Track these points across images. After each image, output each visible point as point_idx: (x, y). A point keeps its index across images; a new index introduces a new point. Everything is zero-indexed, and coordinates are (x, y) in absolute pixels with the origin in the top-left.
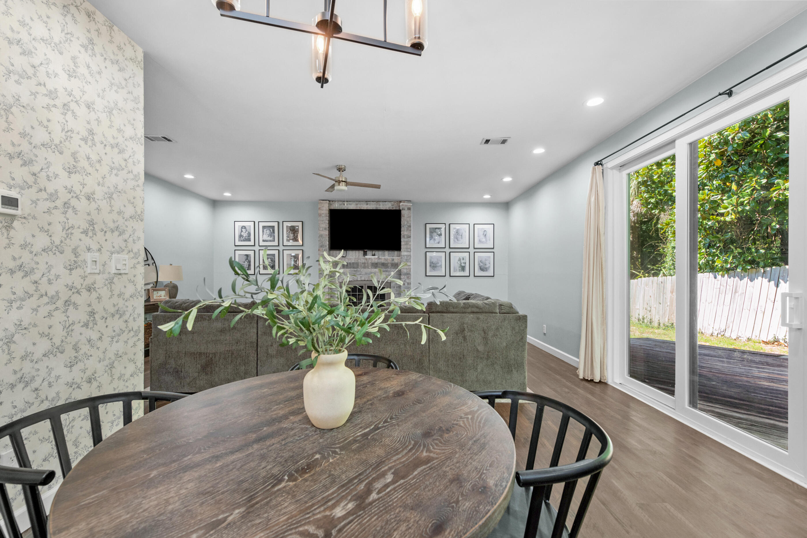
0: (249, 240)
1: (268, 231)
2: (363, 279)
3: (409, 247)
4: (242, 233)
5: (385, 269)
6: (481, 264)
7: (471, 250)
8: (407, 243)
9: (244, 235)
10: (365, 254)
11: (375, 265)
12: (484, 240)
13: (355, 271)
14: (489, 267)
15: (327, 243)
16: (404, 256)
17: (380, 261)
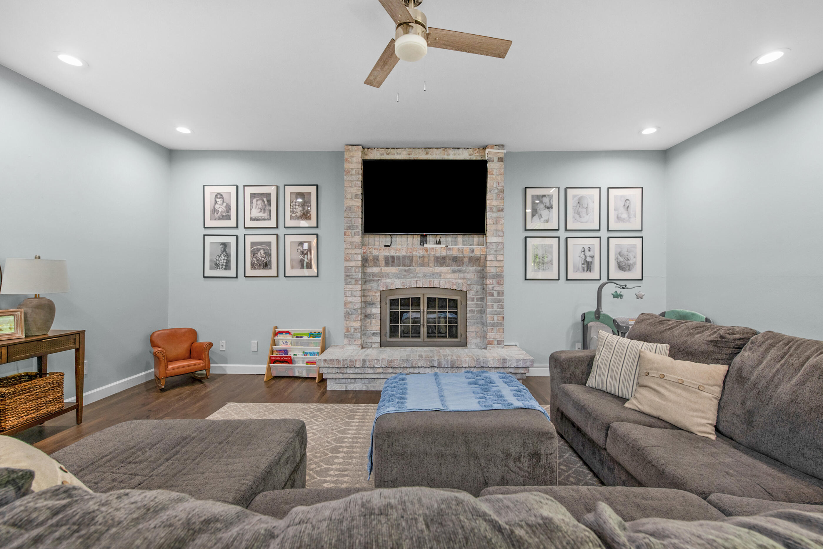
0: (228, 218)
1: (260, 202)
2: (420, 285)
3: (500, 227)
4: (217, 206)
5: (457, 268)
6: (621, 259)
7: (604, 234)
8: (496, 222)
9: (220, 210)
10: (423, 242)
11: (441, 261)
12: (625, 216)
13: (405, 271)
14: (635, 263)
15: (358, 220)
16: (491, 243)
17: (449, 253)
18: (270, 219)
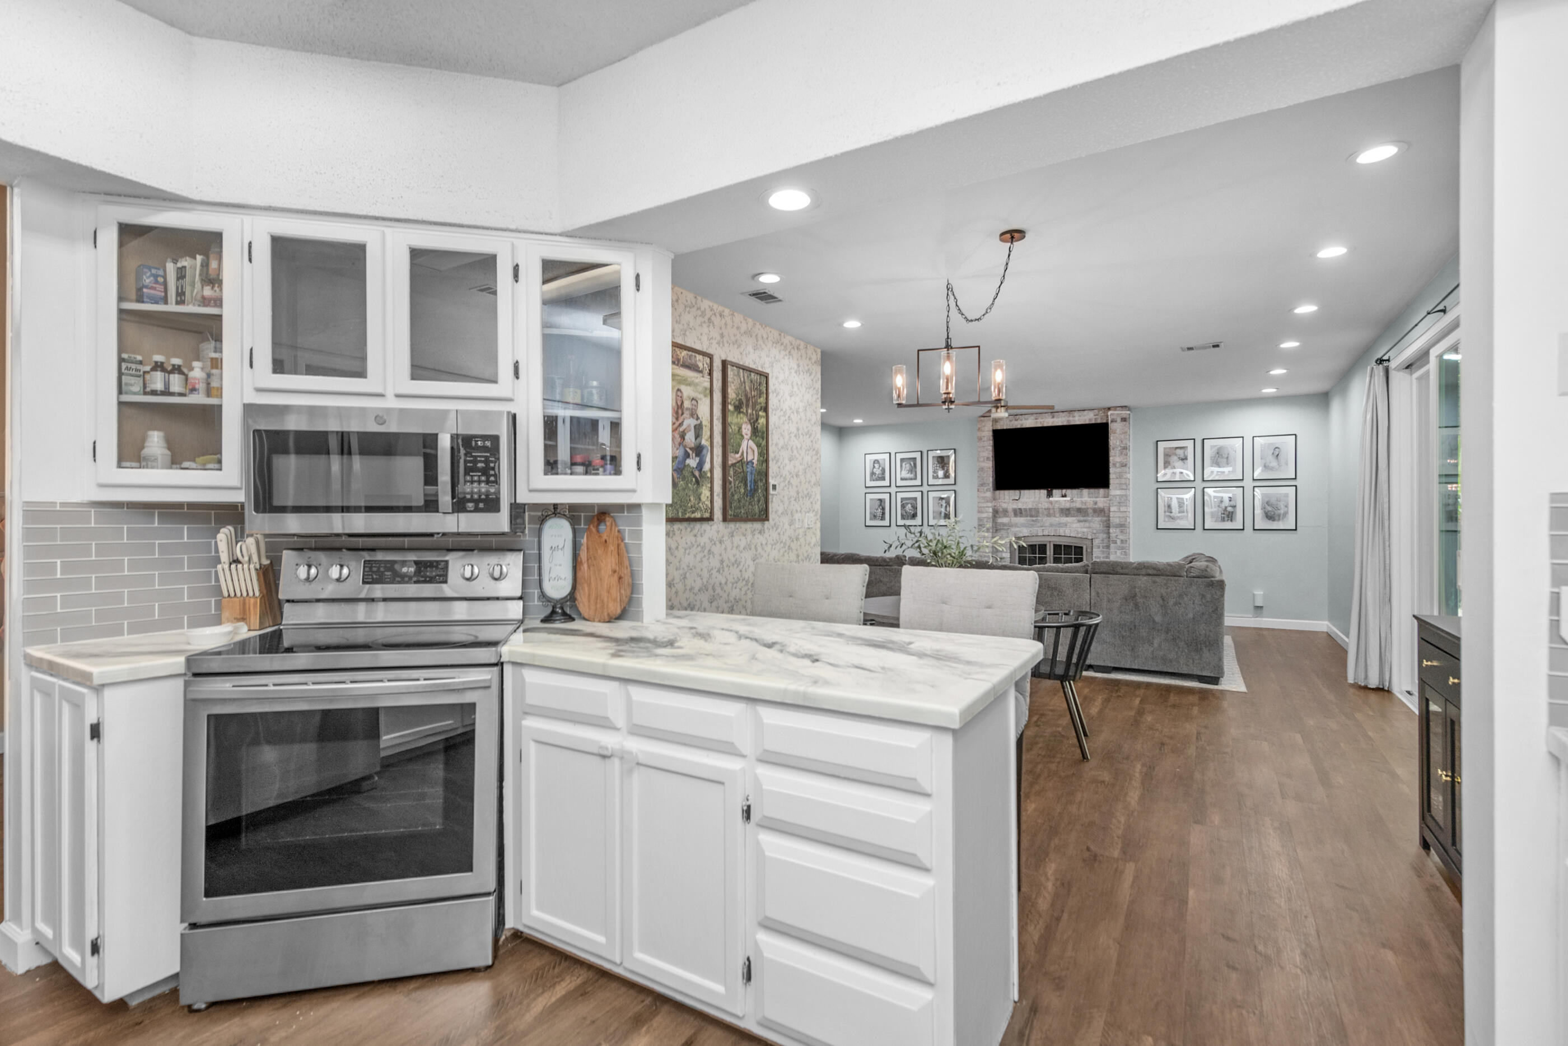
0: (883, 479)
1: (908, 465)
2: (1046, 533)
3: (1123, 481)
4: (875, 470)
5: (1082, 518)
6: (1269, 508)
7: (1248, 483)
8: (1120, 476)
9: (877, 473)
10: (1050, 495)
11: (1066, 512)
12: (1274, 464)
13: (1033, 521)
14: (1286, 513)
15: (989, 478)
16: (1115, 496)
17: (1073, 505)
18: (915, 478)
